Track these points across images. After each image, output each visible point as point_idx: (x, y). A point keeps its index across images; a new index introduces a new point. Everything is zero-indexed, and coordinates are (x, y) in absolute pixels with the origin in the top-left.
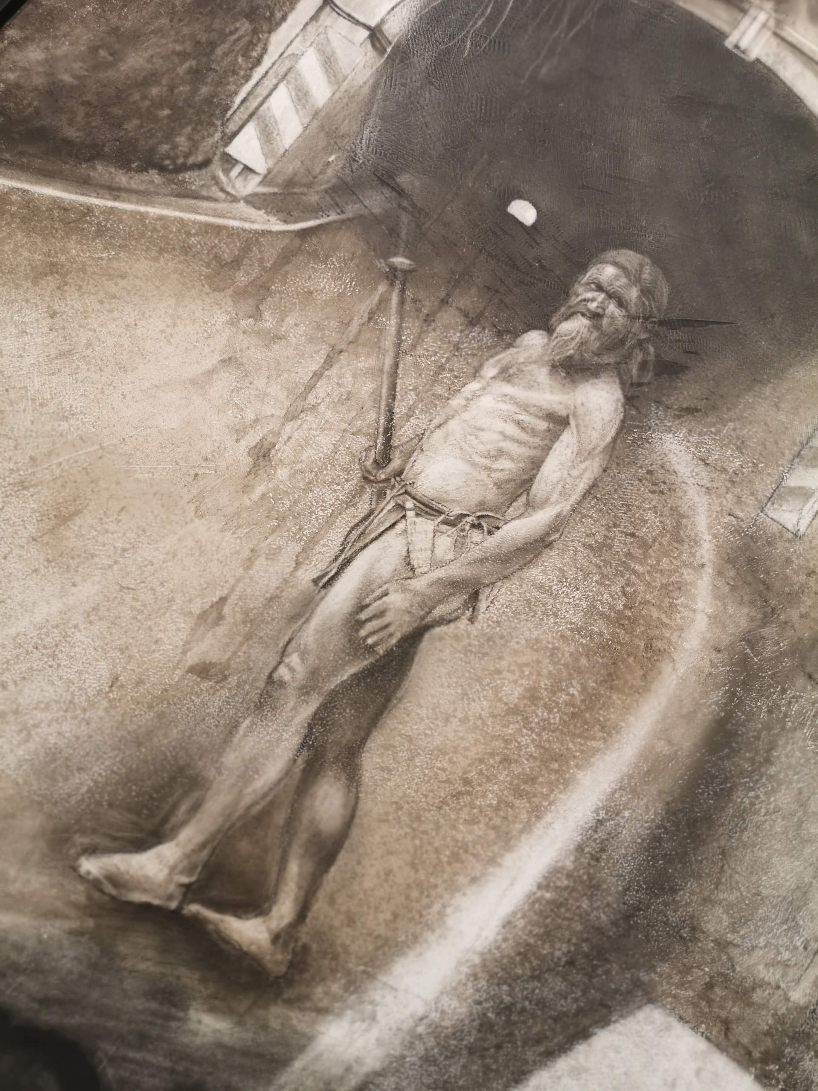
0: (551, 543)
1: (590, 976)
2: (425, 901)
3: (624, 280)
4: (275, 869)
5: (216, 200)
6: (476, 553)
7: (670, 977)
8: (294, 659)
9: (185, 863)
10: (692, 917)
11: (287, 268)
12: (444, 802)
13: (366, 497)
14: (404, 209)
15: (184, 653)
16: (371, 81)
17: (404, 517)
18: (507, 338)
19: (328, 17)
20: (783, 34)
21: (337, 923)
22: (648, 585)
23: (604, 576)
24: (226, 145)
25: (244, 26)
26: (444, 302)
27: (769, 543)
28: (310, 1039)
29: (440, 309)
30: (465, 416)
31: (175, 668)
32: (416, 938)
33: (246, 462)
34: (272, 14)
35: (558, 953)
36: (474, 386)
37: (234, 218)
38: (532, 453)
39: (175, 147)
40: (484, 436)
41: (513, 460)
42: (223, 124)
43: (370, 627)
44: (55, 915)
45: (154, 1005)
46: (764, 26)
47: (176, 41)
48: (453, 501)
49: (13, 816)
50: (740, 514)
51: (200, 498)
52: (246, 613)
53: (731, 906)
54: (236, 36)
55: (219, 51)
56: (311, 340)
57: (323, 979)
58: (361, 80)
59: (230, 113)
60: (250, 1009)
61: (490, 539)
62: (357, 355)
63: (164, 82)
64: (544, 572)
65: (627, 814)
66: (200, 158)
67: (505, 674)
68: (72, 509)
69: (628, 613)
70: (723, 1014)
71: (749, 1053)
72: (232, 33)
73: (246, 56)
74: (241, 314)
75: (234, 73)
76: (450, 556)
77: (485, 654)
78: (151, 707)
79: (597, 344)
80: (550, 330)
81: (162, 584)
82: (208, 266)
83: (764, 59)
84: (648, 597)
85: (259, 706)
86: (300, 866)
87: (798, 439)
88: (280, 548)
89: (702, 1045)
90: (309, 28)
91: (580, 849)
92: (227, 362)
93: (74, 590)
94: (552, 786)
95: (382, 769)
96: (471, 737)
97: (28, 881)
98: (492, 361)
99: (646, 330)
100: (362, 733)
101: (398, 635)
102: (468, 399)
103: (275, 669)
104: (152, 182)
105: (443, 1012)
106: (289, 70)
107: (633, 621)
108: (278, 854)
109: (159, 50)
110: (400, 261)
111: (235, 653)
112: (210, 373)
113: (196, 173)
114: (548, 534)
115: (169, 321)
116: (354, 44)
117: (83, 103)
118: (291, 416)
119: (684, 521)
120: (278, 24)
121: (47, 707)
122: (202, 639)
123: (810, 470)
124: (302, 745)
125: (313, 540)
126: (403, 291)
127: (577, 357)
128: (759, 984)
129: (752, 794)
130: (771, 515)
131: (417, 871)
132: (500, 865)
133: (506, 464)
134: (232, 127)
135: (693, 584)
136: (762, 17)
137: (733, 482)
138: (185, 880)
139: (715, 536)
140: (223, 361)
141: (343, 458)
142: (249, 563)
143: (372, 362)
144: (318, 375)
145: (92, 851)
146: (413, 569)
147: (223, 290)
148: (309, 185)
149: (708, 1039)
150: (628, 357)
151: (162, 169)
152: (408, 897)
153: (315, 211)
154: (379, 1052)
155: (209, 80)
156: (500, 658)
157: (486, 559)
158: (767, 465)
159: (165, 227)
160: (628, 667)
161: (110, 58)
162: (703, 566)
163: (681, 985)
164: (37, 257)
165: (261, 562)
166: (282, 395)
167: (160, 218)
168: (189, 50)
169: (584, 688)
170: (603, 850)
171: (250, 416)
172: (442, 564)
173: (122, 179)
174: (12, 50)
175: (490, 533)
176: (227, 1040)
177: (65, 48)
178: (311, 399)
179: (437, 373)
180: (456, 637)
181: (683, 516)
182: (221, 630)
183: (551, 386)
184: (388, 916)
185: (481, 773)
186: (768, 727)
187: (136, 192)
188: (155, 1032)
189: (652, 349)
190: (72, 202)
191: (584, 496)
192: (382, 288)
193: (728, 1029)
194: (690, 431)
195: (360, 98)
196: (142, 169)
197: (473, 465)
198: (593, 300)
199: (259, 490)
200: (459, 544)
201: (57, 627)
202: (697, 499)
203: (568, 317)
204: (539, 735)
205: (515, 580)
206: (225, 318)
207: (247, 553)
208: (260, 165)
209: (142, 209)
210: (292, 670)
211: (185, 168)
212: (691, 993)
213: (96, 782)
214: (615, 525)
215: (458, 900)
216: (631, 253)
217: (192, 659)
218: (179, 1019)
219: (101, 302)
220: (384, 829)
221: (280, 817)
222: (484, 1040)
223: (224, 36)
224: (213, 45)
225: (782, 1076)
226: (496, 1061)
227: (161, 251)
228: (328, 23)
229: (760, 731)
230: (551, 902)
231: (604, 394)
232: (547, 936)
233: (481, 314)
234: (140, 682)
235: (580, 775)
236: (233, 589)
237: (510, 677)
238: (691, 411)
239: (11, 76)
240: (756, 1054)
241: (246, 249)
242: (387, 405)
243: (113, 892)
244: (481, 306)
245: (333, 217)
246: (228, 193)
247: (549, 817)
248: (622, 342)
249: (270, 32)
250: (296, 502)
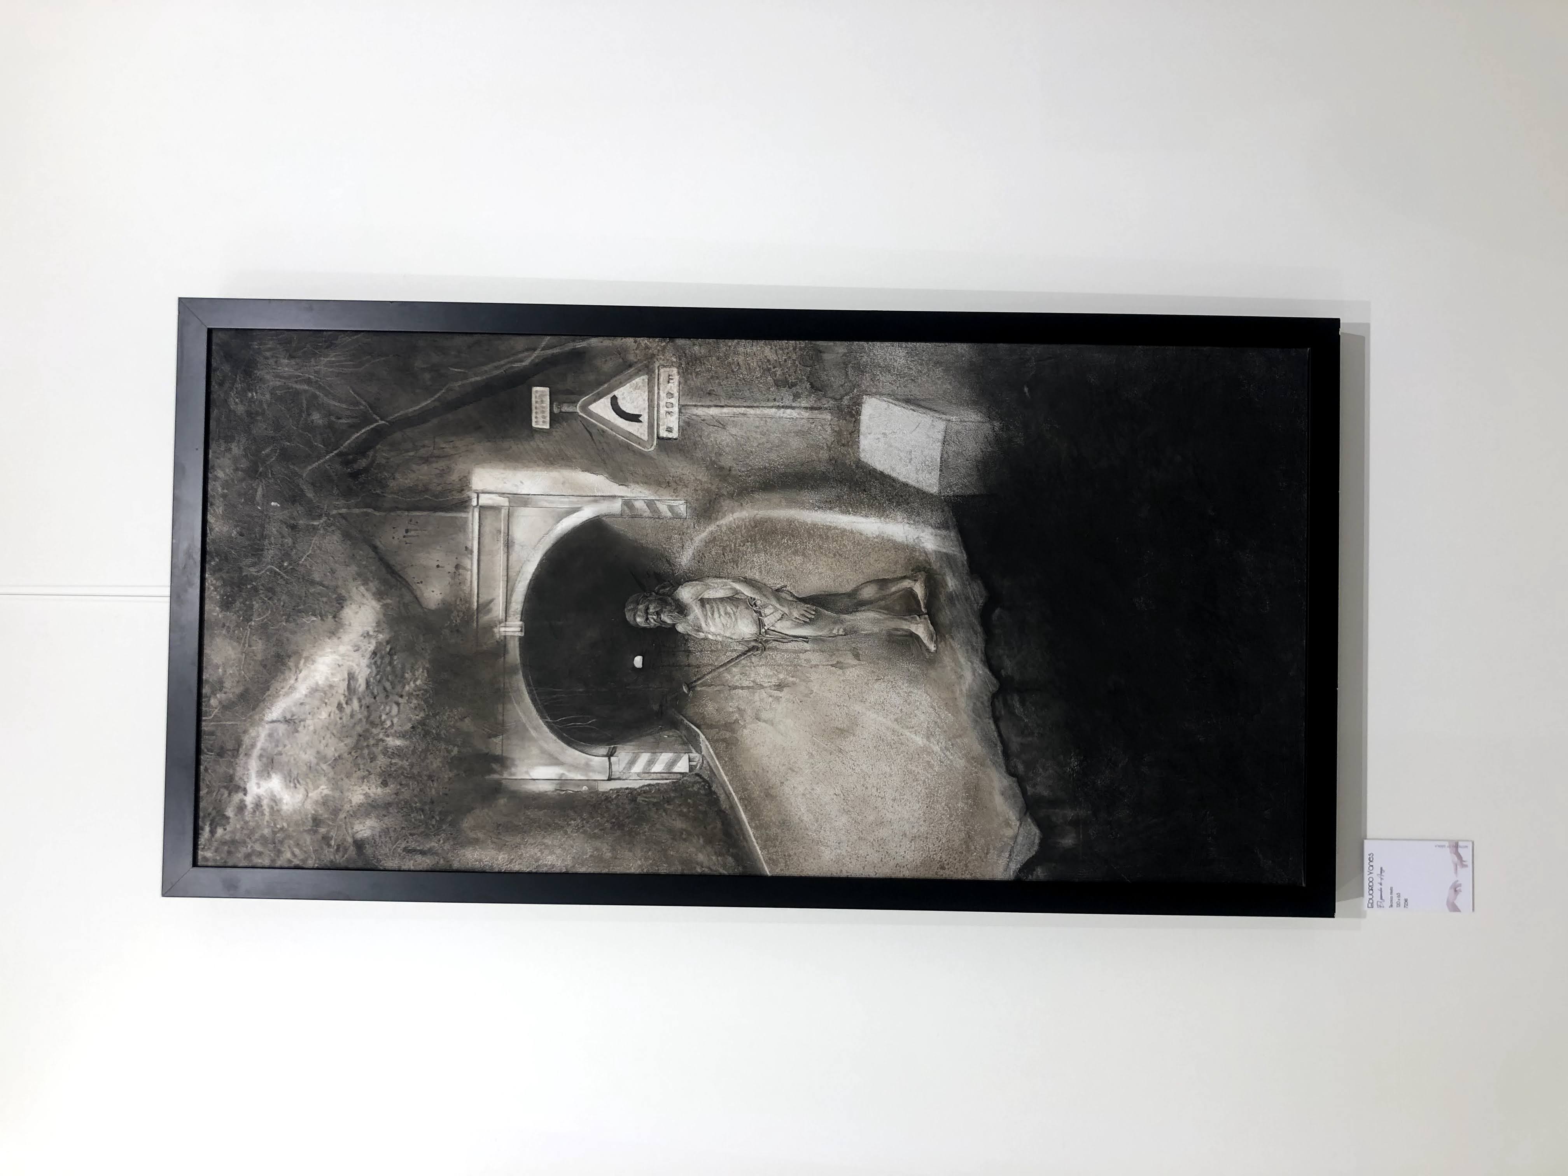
0: (744, 578)
1: (865, 482)
2: (877, 545)
3: (639, 613)
4: (897, 594)
5: (708, 762)
6: (764, 600)
7: (849, 459)
8: (835, 632)
9: (913, 621)
10: (828, 463)
11: (714, 723)
12: (845, 558)
13: (770, 645)
14: (666, 700)
15: (856, 666)
16: (628, 744)
17: (768, 629)
18: (686, 637)
19: (616, 775)
20: (504, 618)
21: (900, 566)
22: (736, 539)
23: (743, 554)
24: (686, 773)
25: (640, 799)
26: (689, 665)
27: (695, 509)
28: (935, 552)
29: (692, 666)
30: (722, 633)
31: (862, 665)
32: (889, 540)
33: (786, 690)
34: (629, 793)
35: (865, 496)
36: (710, 637)
37: (710, 752)
38: (719, 603)
39: (699, 789)
40: (724, 622)
41: (726, 608)
42: (680, 780)
43: (810, 616)
44: (952, 647)
45: (956, 602)
46: (505, 627)
47: (663, 817)
48: (753, 618)
49: (934, 680)
50: (692, 524)
51: (806, 696)
52: (831, 656)
53: (816, 453)
54: (647, 800)
55: (655, 800)
56: (732, 699)
57: (917, 559)
58: (631, 747)
59: (674, 781)
60: (939, 574)
61: (756, 598)
62: (727, 681)
63: (679, 809)
64: (755, 574)
65: (811, 501)
66: (697, 778)
67: (795, 565)
68: (837, 731)
69: (749, 540)
70: (849, 436)
71: (855, 421)
72: (646, 801)
73: (650, 791)
74: (740, 726)
75: (659, 790)
76: (771, 606)
77: (793, 575)
78: (878, 663)
79: (667, 607)
80: (674, 625)
81: (841, 687)
82: (731, 748)
83: (519, 618)
84: (740, 536)
85: (856, 632)
86: (892, 587)
87: (653, 522)
88: (805, 660)
89: (861, 437)
90: (624, 778)
91: (831, 509)
92: (758, 719)
93: (860, 712)
94: (818, 529)
95: (848, 583)
96: (821, 563)
97: (948, 662)
98: (698, 637)
99: (651, 595)
100: (842, 596)
101: (806, 605)
102: (716, 636)
103: (842, 635)
104: (717, 787)
105: (903, 519)
106: (645, 773)
107: (751, 537)
108: (894, 596)
109: (670, 820)
110: (685, 690)
111: (845, 650)
112: (765, 721)
113: (703, 775)
114: (742, 581)
115: (758, 746)
116: (619, 760)
117: (706, 829)
118: (762, 687)
119: (707, 541)
120: (630, 788)
121: (899, 693)
122: (847, 663)
123: (661, 511)
124: (858, 611)
125: (795, 652)
126: (695, 681)
127: (677, 611)
128: (832, 429)
129: (779, 467)
130: (685, 514)
131: (870, 553)
132: (852, 529)
133: (729, 609)
134: (679, 776)
135: (726, 525)
136: (502, 629)
137: (683, 533)
138: (918, 617)
139: (705, 528)
140: (759, 721)
141: (763, 662)
142: (816, 666)
143: (726, 674)
144: (742, 688)
145: (928, 650)
146: (783, 615)
147: (736, 738)
148: (680, 737)
149: (859, 436)
150: (664, 594)
151: (710, 787)
152: (879, 550)
153: (688, 729)
154: (926, 529)
155: (668, 796)
156: (791, 570)
157: (763, 595)
158: (670, 526)
159: (729, 771)
160: (766, 529)
161: (684, 833)
162: (718, 526)
163: (849, 454)
164: (767, 802)
165: (813, 663)
166: (757, 695)
167: (727, 775)
168: (662, 810)
169: (783, 538)
170: (827, 501)
171: (771, 699)
172: (775, 607)
173: (722, 797)
174: (704, 865)
175: (754, 599)
176: (951, 575)
177: (691, 850)
178: (752, 684)
179: (715, 651)
180: (794, 587)
181: (706, 542)
182: (842, 660)
183: (693, 612)
184: (888, 552)
185: (829, 553)
186: (755, 474)
187: (724, 789)
188: (963, 597)
189: (657, 588)
190: (742, 806)
191: (722, 578)
192: (699, 689)
193: (853, 432)
194: (676, 558)
195: (638, 743)
196: (715, 793)
197: (736, 619)
198: (653, 618)
199: (791, 679)
200: (765, 606)
201: (874, 709)
202: (697, 542)
203: (665, 622)
204: (806, 542)
205: (764, 581)
206: (744, 730)
207: (813, 669)
208: (685, 758)
209: (728, 783)
210: (838, 630)
211: (704, 780)
212: (849, 449)
213: (909, 663)
214: (724, 562)
215: (870, 535)
216: (627, 617)
217: (856, 662)
218: (955, 592)
219: (768, 772)
220: (865, 571)
221: (883, 603)
222: (902, 501)
223: (648, 803)
224: (654, 804)
225: (854, 408)
226: (906, 494)
227: (738, 766)
228: (618, 773)
229: (758, 476)
230: (852, 507)
231: (683, 593)
232: (862, 503)
233: (684, 651)
234: (873, 672)
235: (809, 522)
236: (827, 665)
237: (794, 563)
238: (668, 562)
239: (714, 858)
240: (854, 419)
241: (717, 741)
242: (736, 660)
243: (935, 636)
244: (681, 653)
245: (686, 721)
246: (703, 760)
247: (828, 524)
248: (660, 599)
249: (636, 789)
250: (787, 666)
